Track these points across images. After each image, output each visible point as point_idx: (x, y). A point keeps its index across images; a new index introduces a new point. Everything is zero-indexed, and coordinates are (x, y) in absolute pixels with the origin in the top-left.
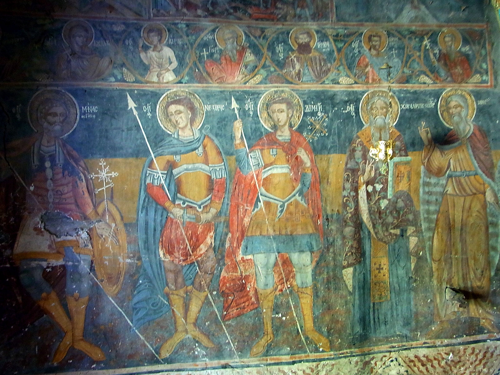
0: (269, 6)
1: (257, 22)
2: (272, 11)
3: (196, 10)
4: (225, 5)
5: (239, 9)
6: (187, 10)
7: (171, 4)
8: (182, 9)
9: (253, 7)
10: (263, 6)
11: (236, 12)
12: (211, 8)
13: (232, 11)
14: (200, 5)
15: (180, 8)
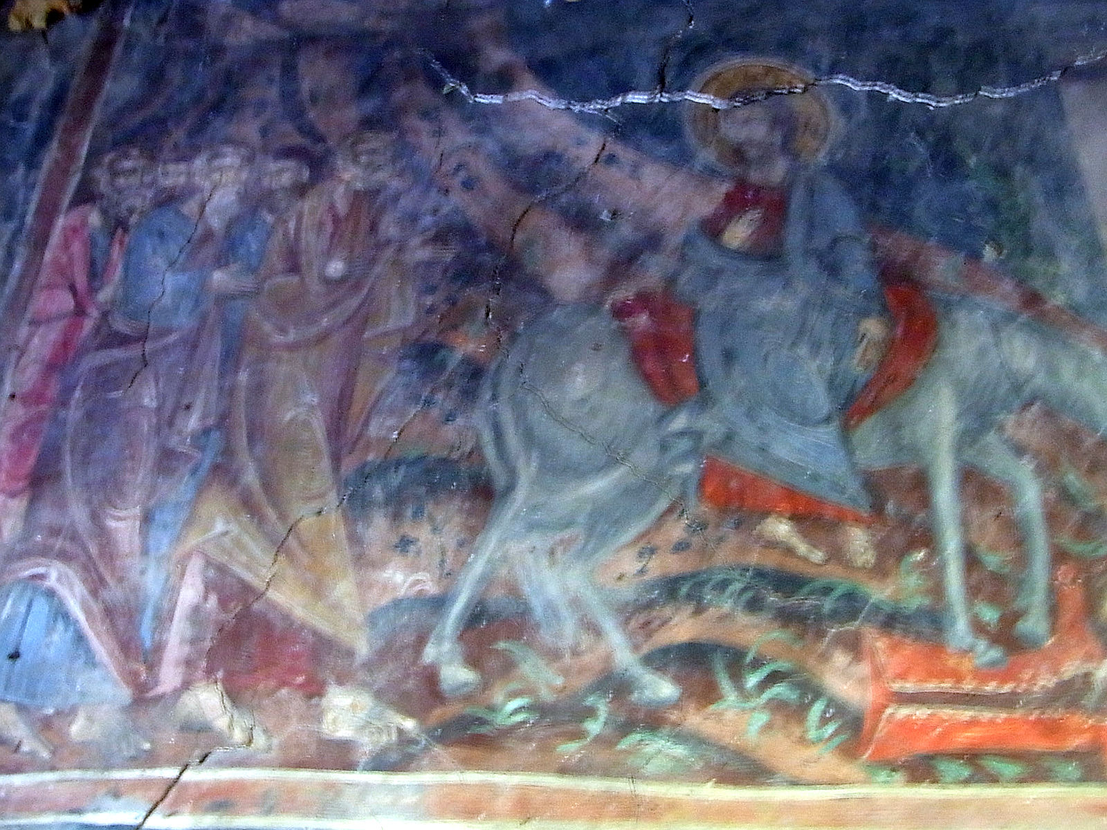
0: (1034, 624)
1: (926, 792)
2: (1071, 668)
3: (314, 690)
4: (595, 630)
5: (737, 662)
6: (234, 695)
7: (101, 647)
8: (186, 685)
9: (878, 643)
10: (979, 627)
11: (707, 694)
12: (456, 674)
13: (664, 689)
14: (363, 648)
15: (169, 676)
